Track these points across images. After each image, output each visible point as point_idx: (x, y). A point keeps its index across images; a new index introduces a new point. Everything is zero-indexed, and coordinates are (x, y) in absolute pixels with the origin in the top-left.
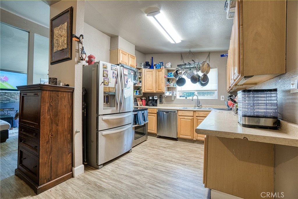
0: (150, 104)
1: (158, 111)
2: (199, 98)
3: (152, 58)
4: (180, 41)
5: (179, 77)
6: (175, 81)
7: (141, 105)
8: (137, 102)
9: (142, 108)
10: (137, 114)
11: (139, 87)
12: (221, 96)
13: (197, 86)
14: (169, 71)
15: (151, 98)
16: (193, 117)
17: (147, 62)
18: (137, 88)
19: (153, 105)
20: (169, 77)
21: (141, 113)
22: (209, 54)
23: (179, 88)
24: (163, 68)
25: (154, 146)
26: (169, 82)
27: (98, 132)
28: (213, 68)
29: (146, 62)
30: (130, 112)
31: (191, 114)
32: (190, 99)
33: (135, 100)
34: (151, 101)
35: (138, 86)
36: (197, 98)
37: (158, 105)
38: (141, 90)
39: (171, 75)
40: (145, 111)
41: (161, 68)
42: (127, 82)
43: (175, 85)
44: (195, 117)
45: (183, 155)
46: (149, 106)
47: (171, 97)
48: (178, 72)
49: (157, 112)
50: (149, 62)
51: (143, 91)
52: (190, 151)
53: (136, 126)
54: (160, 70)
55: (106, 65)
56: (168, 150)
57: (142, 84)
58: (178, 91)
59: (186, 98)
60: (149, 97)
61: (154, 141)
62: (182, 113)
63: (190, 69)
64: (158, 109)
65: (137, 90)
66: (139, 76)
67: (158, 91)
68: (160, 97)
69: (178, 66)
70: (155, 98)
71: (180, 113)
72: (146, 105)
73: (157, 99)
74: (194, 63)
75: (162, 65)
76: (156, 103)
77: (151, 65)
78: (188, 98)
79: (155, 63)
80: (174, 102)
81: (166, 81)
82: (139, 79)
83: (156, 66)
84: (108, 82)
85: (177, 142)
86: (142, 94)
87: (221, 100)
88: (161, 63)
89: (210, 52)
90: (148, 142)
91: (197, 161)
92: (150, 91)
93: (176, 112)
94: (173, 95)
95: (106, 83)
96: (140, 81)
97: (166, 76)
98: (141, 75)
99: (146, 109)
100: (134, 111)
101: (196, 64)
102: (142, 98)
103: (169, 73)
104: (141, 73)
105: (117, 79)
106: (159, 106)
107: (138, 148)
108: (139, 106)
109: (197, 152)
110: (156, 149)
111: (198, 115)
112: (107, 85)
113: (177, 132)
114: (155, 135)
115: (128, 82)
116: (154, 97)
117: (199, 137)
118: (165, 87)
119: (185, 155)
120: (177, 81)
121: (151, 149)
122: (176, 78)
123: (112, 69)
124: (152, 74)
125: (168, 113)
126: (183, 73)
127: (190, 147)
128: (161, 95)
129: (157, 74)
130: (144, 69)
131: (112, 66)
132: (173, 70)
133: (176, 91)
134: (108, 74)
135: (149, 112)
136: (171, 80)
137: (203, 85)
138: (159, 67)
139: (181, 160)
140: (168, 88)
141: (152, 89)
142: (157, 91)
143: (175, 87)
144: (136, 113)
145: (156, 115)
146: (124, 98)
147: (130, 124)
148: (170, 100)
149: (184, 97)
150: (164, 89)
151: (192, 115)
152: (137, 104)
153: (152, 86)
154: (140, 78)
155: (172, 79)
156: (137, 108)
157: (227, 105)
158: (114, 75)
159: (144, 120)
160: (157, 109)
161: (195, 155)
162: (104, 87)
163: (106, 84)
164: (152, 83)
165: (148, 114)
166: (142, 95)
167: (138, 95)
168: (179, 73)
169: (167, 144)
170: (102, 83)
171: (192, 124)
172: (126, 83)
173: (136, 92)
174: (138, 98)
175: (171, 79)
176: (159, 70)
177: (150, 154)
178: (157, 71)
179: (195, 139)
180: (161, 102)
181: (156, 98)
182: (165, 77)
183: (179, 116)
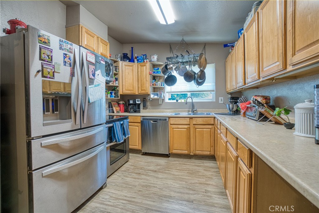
0: (130, 109)
1: (143, 119)
2: (193, 101)
3: (132, 48)
4: (174, 22)
5: (169, 74)
6: (162, 79)
7: (118, 112)
8: (112, 107)
9: (120, 116)
10: (113, 126)
11: (115, 86)
12: (220, 98)
13: (192, 86)
14: (154, 66)
15: (131, 102)
16: (189, 126)
17: (125, 54)
18: (111, 89)
19: (135, 112)
20: (155, 73)
21: (119, 125)
22: (205, 45)
23: (168, 88)
24: (147, 61)
25: (141, 171)
26: (156, 80)
27: (32, 173)
28: (210, 63)
29: (123, 54)
30: (101, 124)
31: (187, 121)
32: (181, 103)
33: (110, 106)
34: (132, 106)
35: (112, 85)
36: (191, 101)
37: (141, 111)
38: (118, 91)
39: (158, 72)
40: (125, 121)
41: (144, 62)
42: (94, 75)
43: (163, 85)
44: (192, 126)
45: (184, 183)
46: (129, 112)
47: (157, 100)
48: (168, 67)
49: (141, 121)
50: (128, 54)
51: (120, 92)
52: (191, 174)
53: (112, 144)
54: (143, 65)
55: (46, 37)
56: (160, 175)
57: (118, 82)
58: (167, 92)
59: (177, 101)
60: (129, 101)
61: (138, 161)
62: (175, 121)
63: (183, 63)
64: (143, 117)
65: (112, 90)
66: (115, 72)
67: (142, 92)
68: (143, 101)
69: (168, 59)
70: (137, 102)
71: (172, 121)
72: (125, 112)
73: (140, 103)
74: (189, 55)
75: (145, 58)
76: (139, 108)
77: (131, 58)
78: (179, 101)
79: (136, 55)
80: (162, 107)
81: (151, 79)
82: (114, 76)
83: (138, 59)
84: (54, 72)
85: (170, 158)
86: (119, 96)
87: (220, 102)
88: (143, 55)
89: (205, 44)
90: (130, 164)
91: (206, 191)
92: (130, 92)
93: (167, 120)
94: (161, 97)
95: (49, 73)
96: (116, 78)
97: (151, 72)
98: (117, 70)
99: (126, 118)
100: (107, 122)
101: (190, 56)
102: (120, 103)
103: (156, 69)
104: (117, 68)
105: (74, 68)
106: (143, 113)
107: (117, 177)
108: (115, 114)
109: (200, 174)
110: (143, 177)
111: (196, 123)
112: (50, 78)
113: (169, 146)
114: (139, 152)
115: (96, 75)
116: (136, 100)
117: (197, 151)
118: (150, 87)
119: (186, 182)
120: (165, 79)
121: (137, 176)
122: (165, 75)
123: (61, 48)
124: (133, 69)
125: (156, 121)
126: (174, 68)
127: (188, 166)
128: (144, 98)
129: (140, 70)
130: (122, 62)
131: (61, 43)
132: (160, 65)
133: (164, 92)
134: (52, 57)
135: (130, 121)
136: (158, 78)
137: (199, 84)
138: (142, 60)
139: (184, 193)
140: (154, 88)
141: (132, 90)
142: (139, 92)
143: (163, 88)
144: (111, 125)
145: (140, 124)
146: (89, 102)
147: (103, 143)
148: (156, 104)
149: (174, 99)
150: (149, 89)
151: (188, 123)
152: (112, 111)
153: (133, 86)
154: (115, 74)
155: (159, 76)
156: (113, 116)
157: (228, 108)
158: (66, 60)
159: (124, 134)
160: (141, 116)
161: (200, 180)
162: (42, 80)
163: (49, 76)
164: (133, 82)
165: (129, 123)
166: (119, 98)
167: (114, 98)
168: (170, 68)
169: (157, 165)
170: (38, 72)
171: (188, 135)
172: (91, 76)
173: (111, 93)
174: (114, 103)
175: (157, 76)
176: (141, 65)
177: (136, 186)
178: (139, 65)
179: (193, 154)
180: (145, 107)
181: (139, 101)
182: (150, 74)
183: (171, 125)
